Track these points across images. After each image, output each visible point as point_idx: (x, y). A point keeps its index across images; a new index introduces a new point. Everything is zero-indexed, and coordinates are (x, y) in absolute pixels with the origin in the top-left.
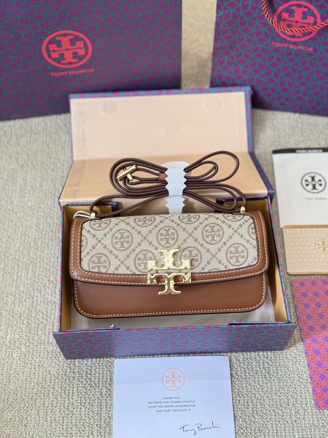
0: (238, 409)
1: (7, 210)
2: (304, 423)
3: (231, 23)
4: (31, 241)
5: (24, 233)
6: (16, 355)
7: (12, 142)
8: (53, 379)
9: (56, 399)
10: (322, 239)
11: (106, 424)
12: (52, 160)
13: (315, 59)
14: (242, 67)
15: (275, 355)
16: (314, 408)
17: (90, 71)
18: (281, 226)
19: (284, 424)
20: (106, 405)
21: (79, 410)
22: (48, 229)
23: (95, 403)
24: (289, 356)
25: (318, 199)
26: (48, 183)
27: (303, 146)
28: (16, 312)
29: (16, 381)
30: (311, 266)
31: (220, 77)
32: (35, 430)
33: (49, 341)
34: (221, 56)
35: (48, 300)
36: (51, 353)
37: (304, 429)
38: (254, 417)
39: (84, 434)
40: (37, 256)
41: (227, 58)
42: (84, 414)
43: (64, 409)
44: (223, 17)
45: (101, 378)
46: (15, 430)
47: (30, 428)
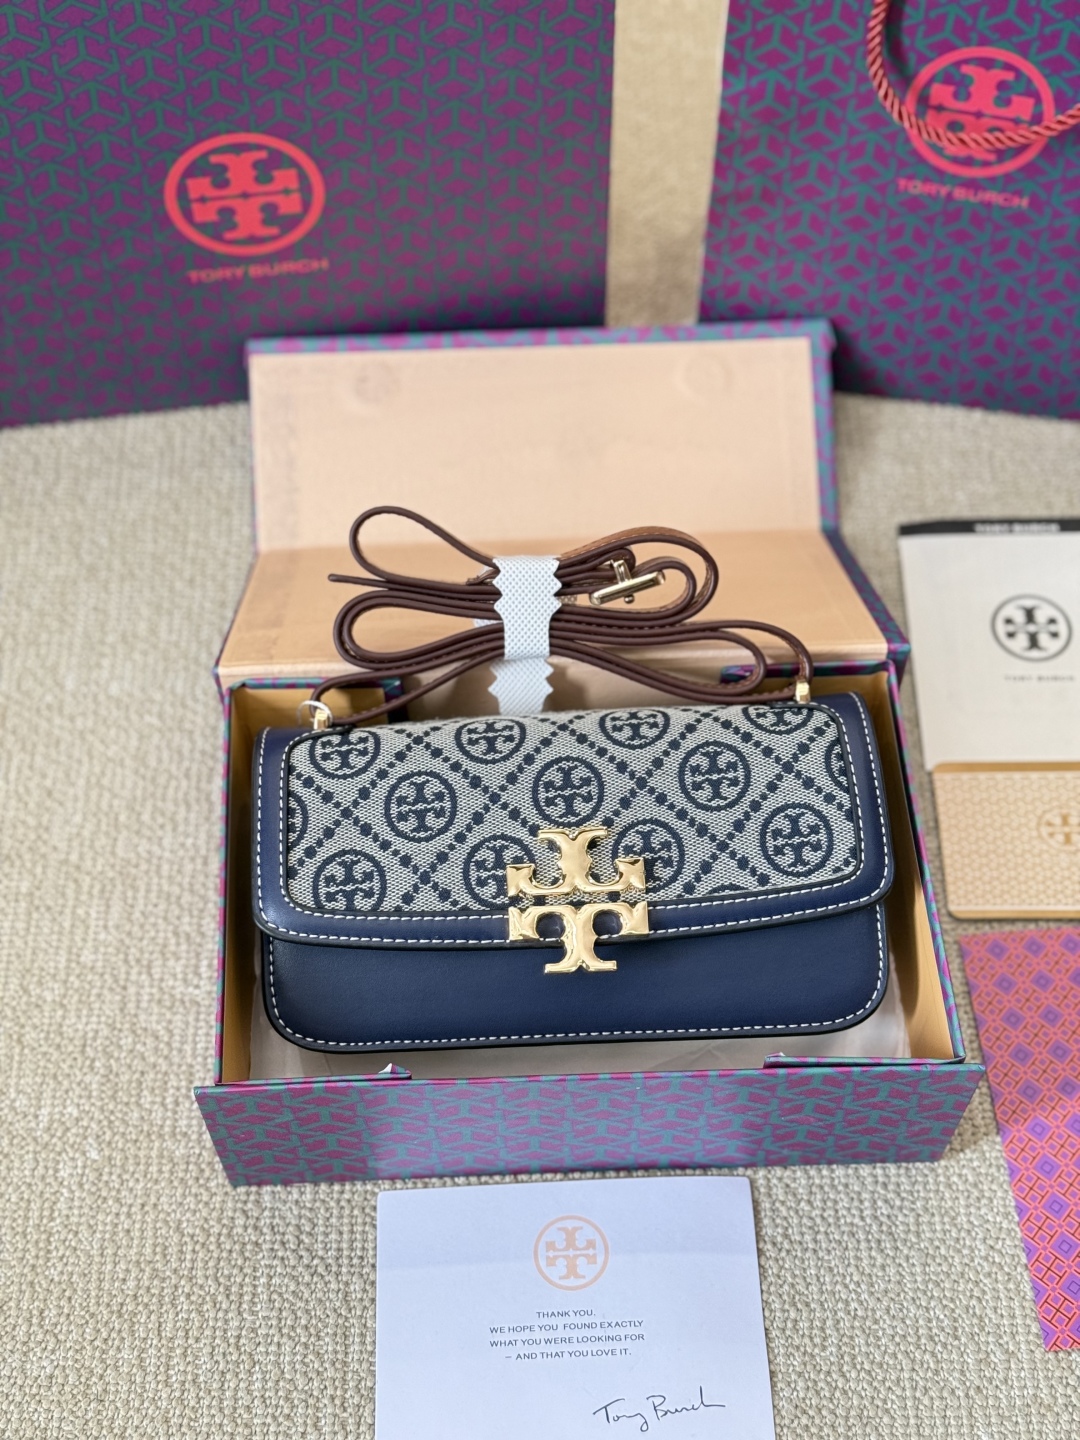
0: (790, 1350)
1: (43, 707)
2: (1006, 1396)
3: (768, 115)
4: (119, 806)
5: (98, 782)
6: (68, 1171)
7: (59, 492)
8: (190, 1248)
9: (200, 1312)
10: (1060, 807)
11: (362, 1396)
12: (190, 550)
13: (1036, 235)
14: (801, 258)
15: (910, 1177)
16: (1039, 1345)
17: (315, 265)
18: (929, 765)
19: (942, 1398)
20: (362, 1335)
21: (273, 1348)
22: (173, 769)
23: (326, 1327)
24: (955, 1179)
25: (1048, 678)
26: (177, 622)
27: (995, 512)
28: (68, 1032)
29: (68, 1253)
30: (1026, 892)
31: (732, 290)
32: (131, 1413)
33: (175, 1127)
34: (734, 224)
35: (172, 996)
36: (184, 1167)
37: (1007, 1414)
38: (844, 1376)
39: (289, 1428)
40: (138, 855)
41: (753, 229)
42: (289, 1364)
43: (226, 1345)
44: (744, 99)
45: (345, 1245)
46: (65, 1414)
47: (113, 1406)
